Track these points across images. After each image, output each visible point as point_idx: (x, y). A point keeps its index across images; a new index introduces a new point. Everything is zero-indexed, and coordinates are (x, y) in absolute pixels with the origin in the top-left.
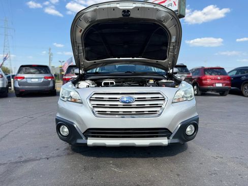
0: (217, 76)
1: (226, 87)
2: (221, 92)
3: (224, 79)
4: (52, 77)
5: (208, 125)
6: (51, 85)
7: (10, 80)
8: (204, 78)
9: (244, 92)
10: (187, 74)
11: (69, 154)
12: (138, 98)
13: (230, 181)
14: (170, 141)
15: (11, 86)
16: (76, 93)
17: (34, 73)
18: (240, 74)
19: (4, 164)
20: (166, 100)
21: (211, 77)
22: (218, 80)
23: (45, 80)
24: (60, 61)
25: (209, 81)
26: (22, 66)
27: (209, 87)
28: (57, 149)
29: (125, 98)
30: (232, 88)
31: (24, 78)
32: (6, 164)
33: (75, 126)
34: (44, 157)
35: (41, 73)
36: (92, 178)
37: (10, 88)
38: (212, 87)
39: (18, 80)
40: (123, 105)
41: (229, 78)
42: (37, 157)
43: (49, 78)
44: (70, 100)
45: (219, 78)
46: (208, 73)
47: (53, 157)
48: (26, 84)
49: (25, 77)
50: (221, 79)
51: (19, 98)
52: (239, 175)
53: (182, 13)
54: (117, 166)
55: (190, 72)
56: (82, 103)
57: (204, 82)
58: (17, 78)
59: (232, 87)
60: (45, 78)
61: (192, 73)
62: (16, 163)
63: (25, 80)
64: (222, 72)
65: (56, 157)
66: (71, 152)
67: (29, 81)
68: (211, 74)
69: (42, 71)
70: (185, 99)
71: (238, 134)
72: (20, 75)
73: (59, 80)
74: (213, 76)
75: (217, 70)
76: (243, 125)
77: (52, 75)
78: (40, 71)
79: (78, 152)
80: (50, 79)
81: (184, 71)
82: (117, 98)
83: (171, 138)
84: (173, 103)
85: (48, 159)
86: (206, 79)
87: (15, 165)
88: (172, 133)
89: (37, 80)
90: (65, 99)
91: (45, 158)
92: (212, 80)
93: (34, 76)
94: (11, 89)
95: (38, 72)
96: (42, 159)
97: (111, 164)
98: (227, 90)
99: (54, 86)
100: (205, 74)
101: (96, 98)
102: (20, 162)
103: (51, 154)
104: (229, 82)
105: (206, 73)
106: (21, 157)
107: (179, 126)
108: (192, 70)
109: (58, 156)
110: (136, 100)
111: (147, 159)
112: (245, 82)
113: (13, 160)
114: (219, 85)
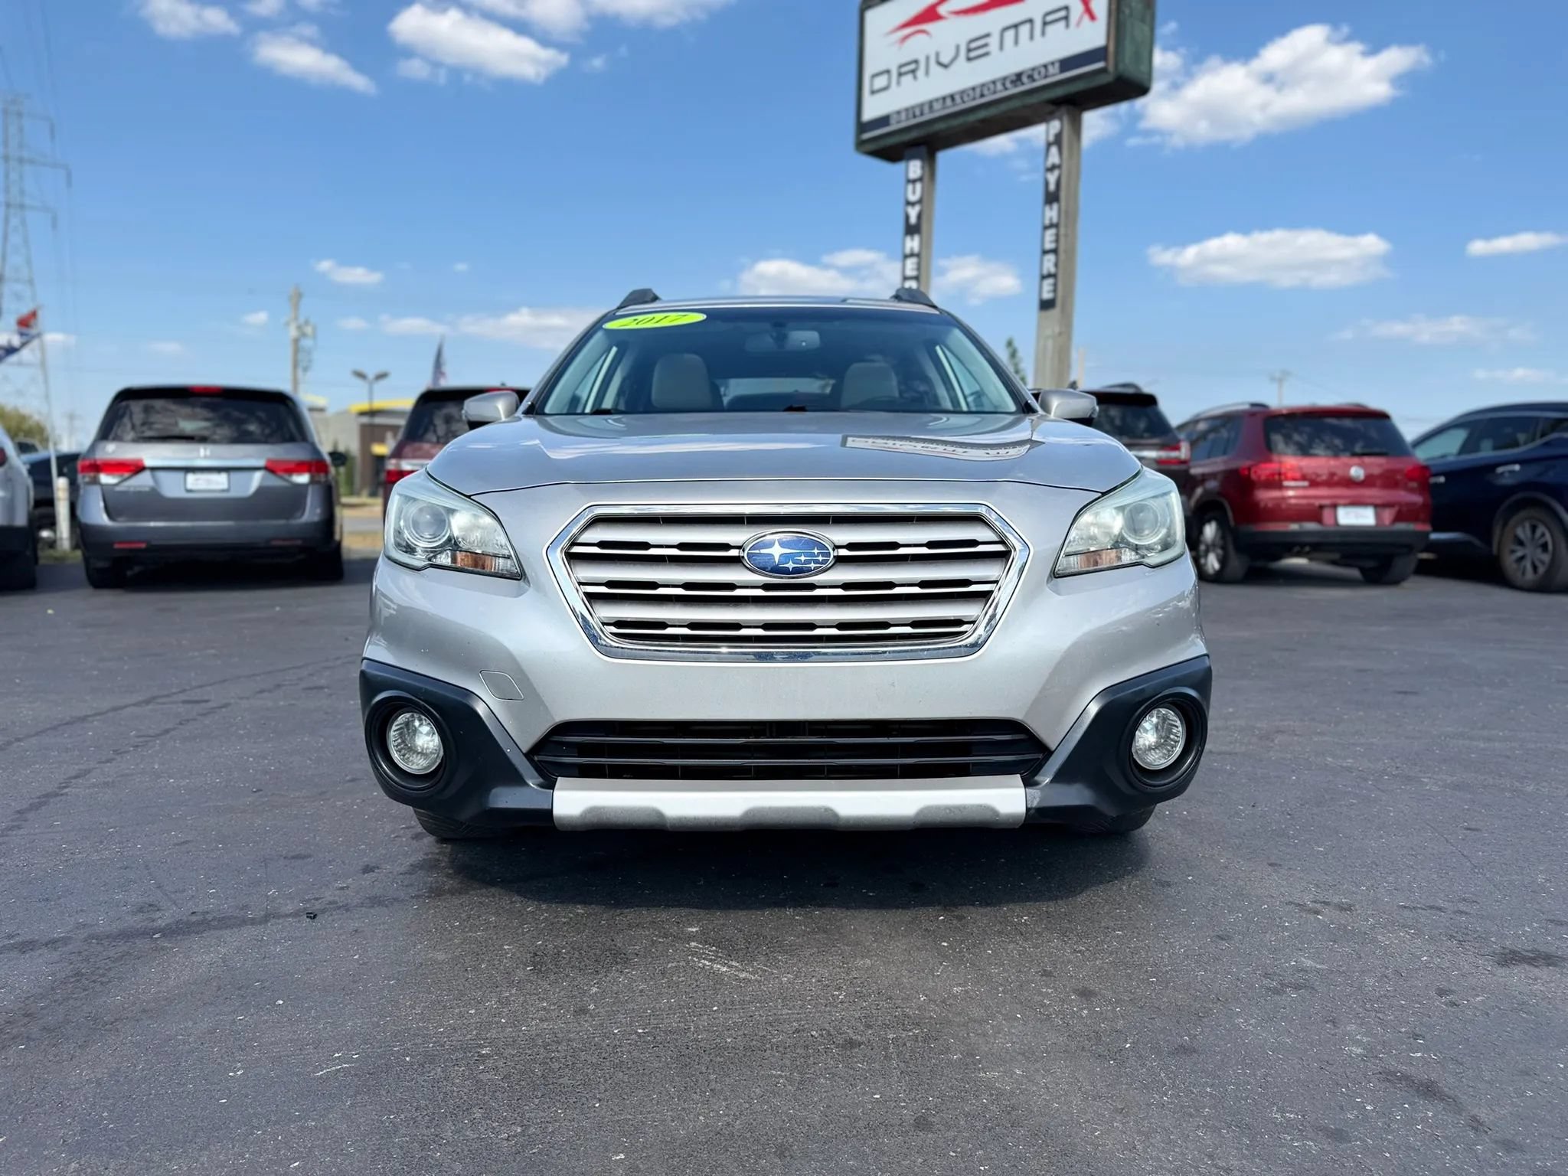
0: (1345, 459)
1: (1401, 526)
2: (1370, 564)
3: (1388, 480)
4: (316, 466)
5: (1279, 739)
6: (311, 513)
7: (49, 484)
8: (1264, 471)
9: (1509, 561)
10: (1163, 447)
11: (436, 893)
12: (851, 546)
13: (1382, 1023)
14: (1037, 797)
15: (51, 523)
16: (487, 520)
17: (203, 440)
18: (1487, 452)
19: (52, 943)
20: (1017, 558)
21: (1308, 464)
22: (1350, 483)
23: (274, 481)
24: (361, 375)
25: (1293, 493)
26: (127, 396)
27: (1294, 527)
28: (367, 869)
29: (777, 545)
30: (1434, 536)
31: (138, 468)
32: (65, 941)
33: (481, 709)
34: (289, 908)
35: (242, 438)
36: (583, 1011)
37: (45, 534)
38: (1311, 526)
39: (105, 479)
40: (766, 587)
41: (1421, 474)
42: (245, 907)
43: (300, 467)
44: (445, 559)
45: (1356, 472)
46: (1288, 438)
47: (347, 908)
48: (153, 504)
49: (148, 463)
50: (1368, 482)
51: (108, 598)
52: (1441, 992)
53: (1129, 67)
54: (728, 950)
55: (1182, 436)
56: (519, 576)
57: (1266, 496)
58: (97, 468)
59: (1437, 529)
60: (270, 469)
61: (1193, 444)
62: (126, 935)
63: (144, 481)
64: (1374, 434)
65: (362, 905)
66: (450, 883)
67: (172, 488)
68: (1304, 451)
69: (252, 427)
70: (1128, 556)
71: (1457, 787)
72: (112, 451)
73: (352, 493)
74: (1320, 463)
75: (1348, 423)
76: (1489, 739)
77: (316, 451)
78: (238, 423)
79: (491, 883)
80: (303, 479)
81: (1142, 425)
82: (726, 547)
83: (1045, 778)
84: (1055, 575)
85: (313, 916)
86: (1275, 482)
87: (123, 947)
88: (1047, 753)
89: (220, 481)
90: (419, 559)
91: (296, 914)
92: (1314, 484)
93: (202, 455)
94: (52, 544)
95: (225, 431)
96: (277, 916)
97: (692, 937)
98: (1409, 549)
99: (328, 522)
100: (1269, 448)
101: (602, 544)
102: (147, 933)
103: (328, 895)
104: (1417, 499)
105: (1277, 439)
106: (153, 907)
107: (1094, 709)
108: (1195, 421)
109: (376, 901)
110: (840, 560)
111: (907, 915)
112: (1519, 496)
113: (102, 922)
114: (1357, 517)
